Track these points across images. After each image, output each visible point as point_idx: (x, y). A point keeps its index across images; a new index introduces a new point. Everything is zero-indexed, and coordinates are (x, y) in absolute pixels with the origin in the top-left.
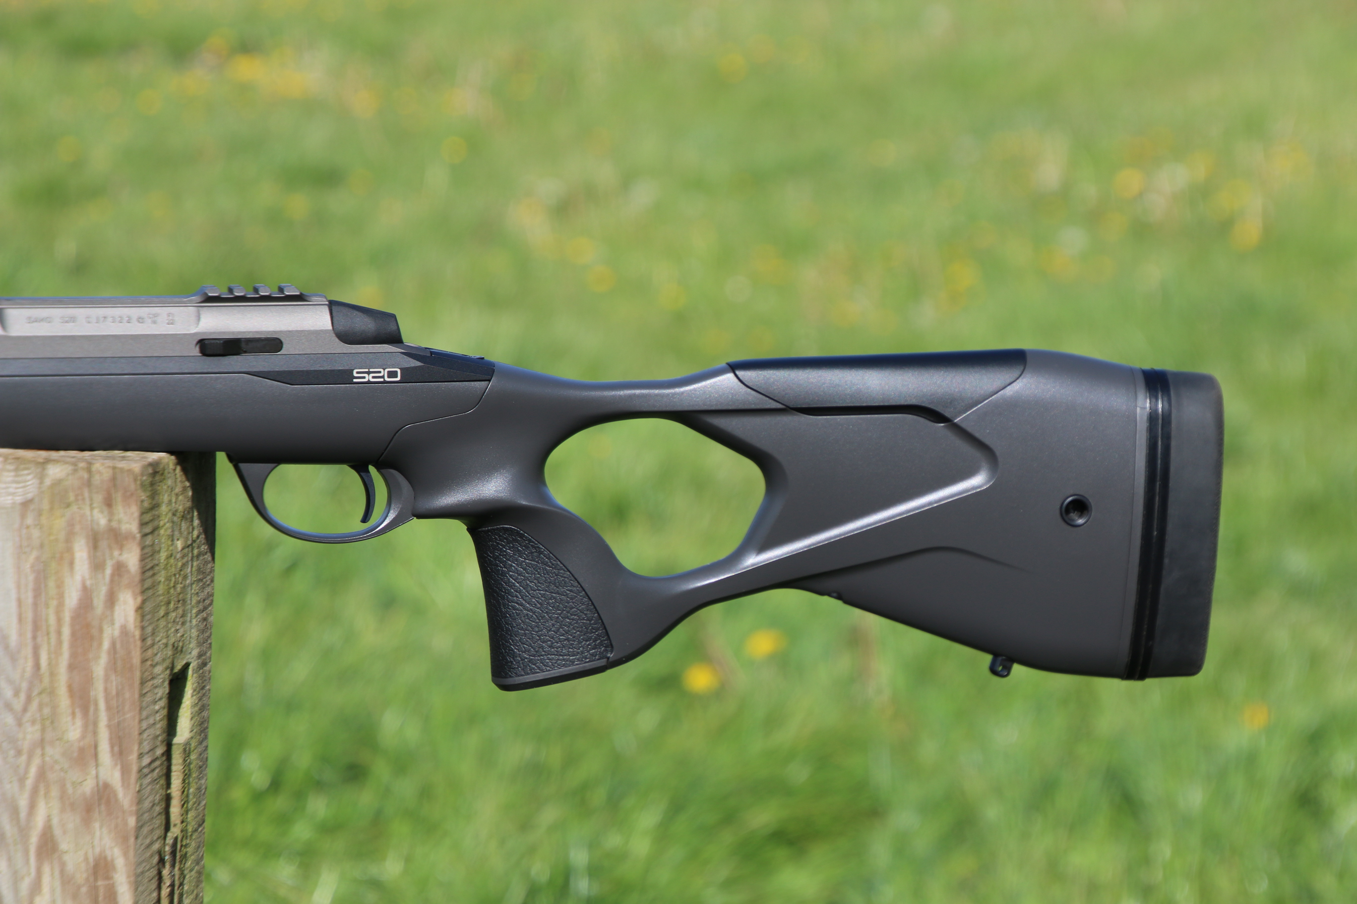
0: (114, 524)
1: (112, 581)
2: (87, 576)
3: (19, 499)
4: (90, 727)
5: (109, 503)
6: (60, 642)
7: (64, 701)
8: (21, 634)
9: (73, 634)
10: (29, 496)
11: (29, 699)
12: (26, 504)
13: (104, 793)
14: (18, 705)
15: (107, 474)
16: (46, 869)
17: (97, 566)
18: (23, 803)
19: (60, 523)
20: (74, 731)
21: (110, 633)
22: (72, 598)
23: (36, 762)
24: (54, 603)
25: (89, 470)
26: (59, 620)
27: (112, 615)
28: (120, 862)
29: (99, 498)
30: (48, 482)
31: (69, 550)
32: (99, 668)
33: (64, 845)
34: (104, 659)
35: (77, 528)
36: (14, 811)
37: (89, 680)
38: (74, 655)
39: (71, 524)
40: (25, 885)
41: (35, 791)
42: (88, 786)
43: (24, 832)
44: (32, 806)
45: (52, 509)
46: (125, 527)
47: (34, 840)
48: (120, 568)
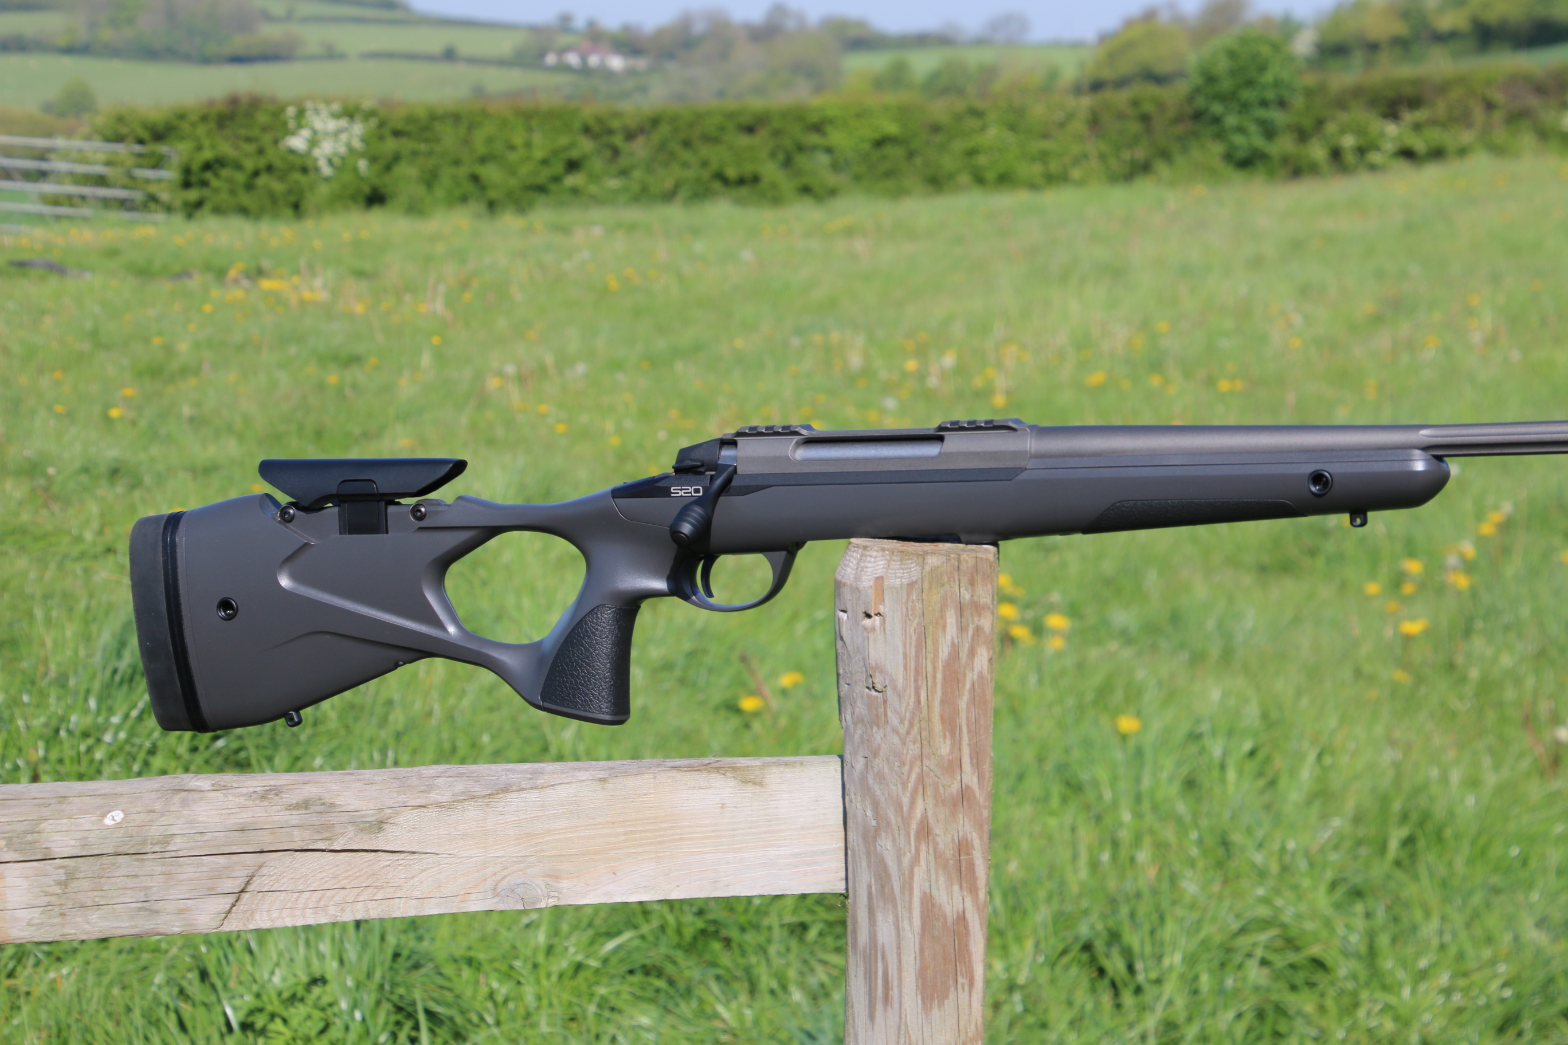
0: (975, 598)
1: (973, 639)
2: (955, 636)
3: (905, 581)
4: (957, 745)
5: (972, 583)
6: (935, 684)
7: (937, 726)
8: (905, 679)
9: (944, 678)
10: (914, 579)
11: (911, 725)
12: (911, 585)
13: (965, 795)
14: (903, 730)
15: (971, 562)
16: (923, 848)
17: (962, 629)
18: (906, 800)
19: (936, 598)
20: (944, 749)
21: (970, 677)
22: (944, 652)
23: (916, 770)
24: (930, 656)
25: (959, 561)
26: (935, 668)
27: (973, 664)
28: (977, 843)
29: (965, 580)
30: (928, 568)
31: (943, 617)
32: (963, 704)
33: (938, 830)
34: (966, 696)
35: (949, 601)
36: (899, 806)
37: (956, 712)
38: (944, 693)
39: (944, 599)
40: (906, 860)
41: (915, 792)
42: (955, 787)
43: (906, 821)
44: (913, 802)
45: (930, 588)
46: (982, 601)
47: (914, 826)
48: (978, 630)
